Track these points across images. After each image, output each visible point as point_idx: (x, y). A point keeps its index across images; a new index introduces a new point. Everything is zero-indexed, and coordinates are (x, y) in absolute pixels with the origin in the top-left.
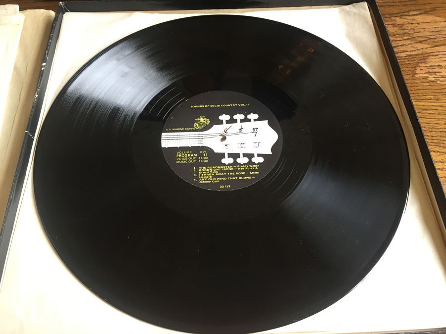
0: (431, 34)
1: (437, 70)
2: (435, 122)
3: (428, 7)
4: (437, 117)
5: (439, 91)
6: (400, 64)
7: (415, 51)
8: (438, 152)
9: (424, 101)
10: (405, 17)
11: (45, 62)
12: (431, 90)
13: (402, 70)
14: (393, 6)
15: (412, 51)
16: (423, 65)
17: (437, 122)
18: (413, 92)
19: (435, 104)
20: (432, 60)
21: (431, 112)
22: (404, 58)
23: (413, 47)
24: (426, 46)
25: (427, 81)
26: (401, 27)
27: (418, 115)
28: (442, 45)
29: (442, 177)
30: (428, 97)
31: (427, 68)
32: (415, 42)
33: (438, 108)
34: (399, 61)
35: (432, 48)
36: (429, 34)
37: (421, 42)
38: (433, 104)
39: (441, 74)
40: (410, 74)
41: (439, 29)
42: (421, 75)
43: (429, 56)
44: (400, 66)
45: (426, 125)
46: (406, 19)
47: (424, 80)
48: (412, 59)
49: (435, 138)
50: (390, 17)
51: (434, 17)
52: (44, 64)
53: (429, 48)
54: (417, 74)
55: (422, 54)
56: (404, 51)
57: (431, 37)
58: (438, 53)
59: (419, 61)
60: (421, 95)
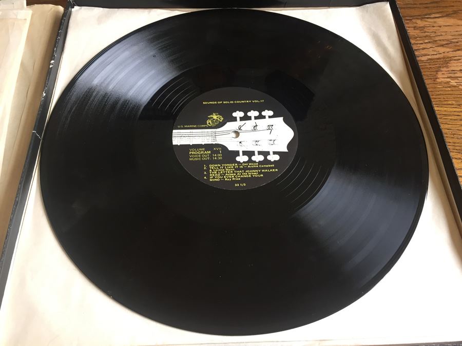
0: (453, 37)
1: (459, 74)
2: (457, 128)
3: (450, 10)
4: (459, 123)
5: (461, 96)
6: (421, 67)
7: (436, 55)
8: (460, 159)
9: (446, 106)
11: (53, 60)
12: (453, 96)
13: (423, 74)
14: (414, 8)
15: (434, 55)
16: (445, 69)
17: (459, 128)
18: (434, 97)
19: (457, 110)
20: (455, 65)
21: (453, 117)
22: (425, 61)
23: (435, 51)
24: (448, 50)
25: (449, 86)
26: (422, 30)
27: (440, 121)
30: (450, 102)
31: (448, 72)
32: (437, 45)
33: (460, 114)
34: (420, 64)
35: (454, 52)
36: (450, 37)
37: (442, 46)
38: (455, 109)
40: (431, 79)
42: (443, 80)
43: (451, 60)
44: (421, 70)
45: (448, 131)
46: (427, 21)
47: (446, 85)
48: (434, 63)
49: (456, 145)
50: (411, 20)
51: (456, 20)
53: (451, 52)
54: (438, 78)
55: (444, 58)
56: (426, 55)
57: (453, 41)
58: (460, 58)
59: (441, 65)
60: (442, 100)
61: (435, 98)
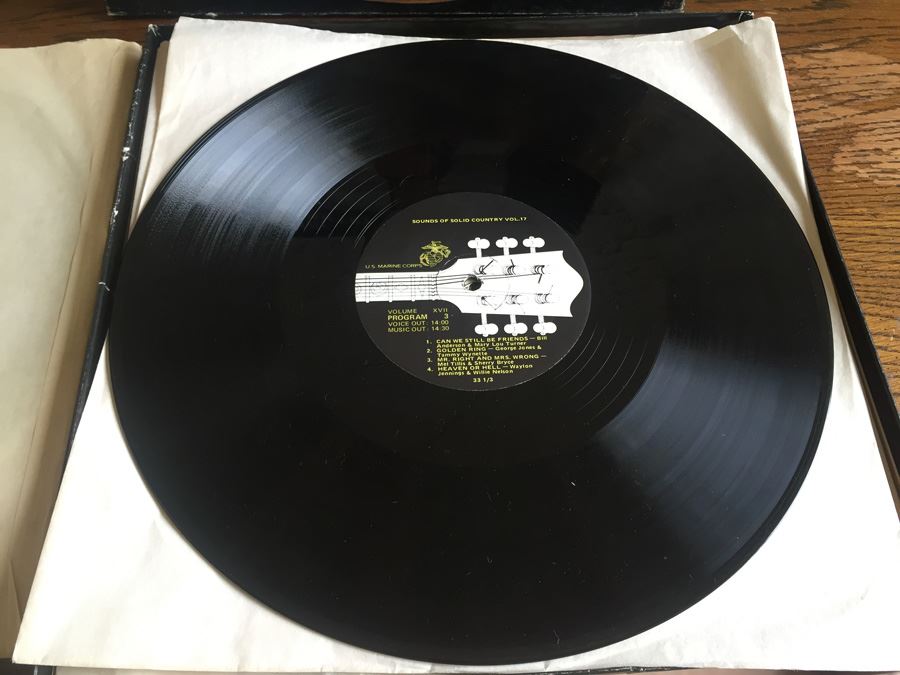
0: (861, 88)
1: (873, 158)
2: (872, 259)
3: (854, 36)
4: (875, 249)
5: (878, 198)
7: (831, 121)
8: (877, 315)
9: (850, 217)
10: (812, 55)
11: (128, 145)
12: (863, 198)
14: (790, 32)
15: (826, 121)
16: (847, 148)
17: (876, 259)
18: (829, 200)
19: (871, 224)
20: (863, 139)
21: (864, 239)
22: (811, 134)
23: (828, 114)
24: (852, 111)
25: (855, 179)
26: (805, 74)
27: (840, 245)
28: (881, 110)
29: (885, 364)
30: (857, 211)
31: (854, 154)
32: (831, 103)
33: (877, 231)
35: (865, 116)
36: (856, 88)
37: (842, 104)
38: (867, 224)
39: (880, 166)
40: (823, 167)
41: (875, 79)
42: (844, 168)
43: (857, 131)
45: (856, 263)
46: (811, 58)
47: (849, 178)
48: (826, 138)
49: (870, 289)
51: (865, 54)
52: (127, 149)
53: (857, 116)
54: (836, 166)
55: (845, 127)
56: (811, 122)
57: (862, 94)
58: (874, 126)
59: (840, 142)
60: (842, 206)
61: (831, 204)
